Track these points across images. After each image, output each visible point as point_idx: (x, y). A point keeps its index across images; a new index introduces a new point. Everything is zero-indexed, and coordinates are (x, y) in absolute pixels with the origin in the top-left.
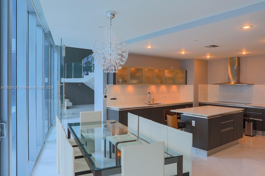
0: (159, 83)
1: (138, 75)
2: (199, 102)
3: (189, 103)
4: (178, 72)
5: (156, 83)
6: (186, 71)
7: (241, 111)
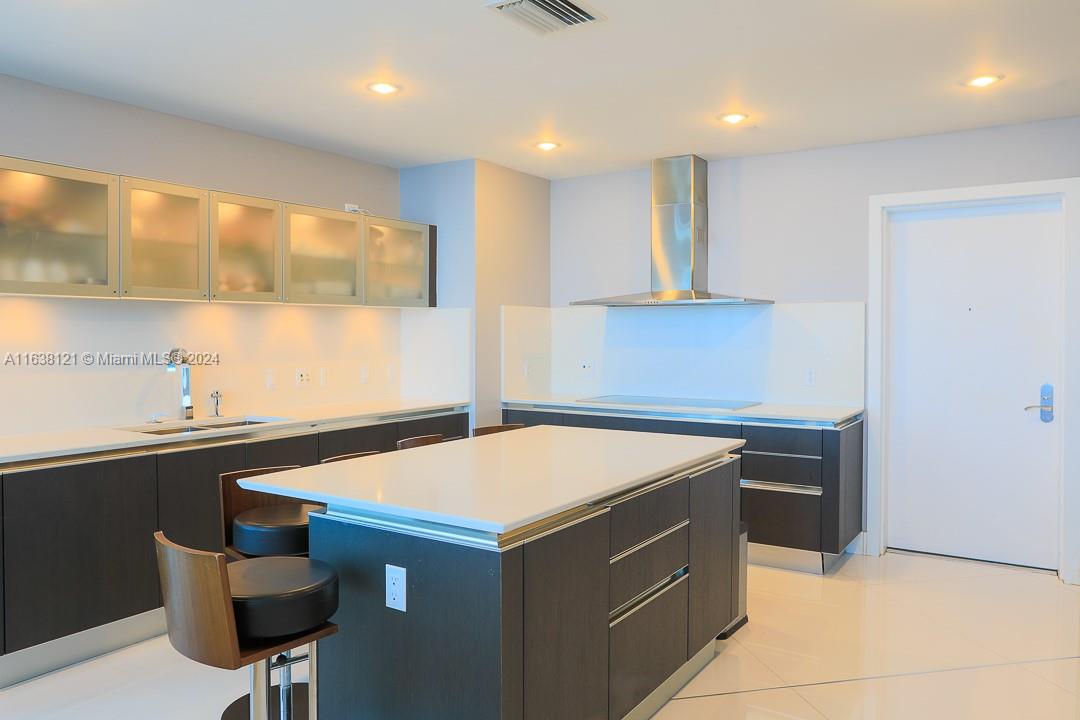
0: (249, 289)
1: (70, 227)
2: (506, 404)
3: (452, 409)
4: (380, 234)
5: (224, 288)
6: (433, 230)
7: (730, 453)
